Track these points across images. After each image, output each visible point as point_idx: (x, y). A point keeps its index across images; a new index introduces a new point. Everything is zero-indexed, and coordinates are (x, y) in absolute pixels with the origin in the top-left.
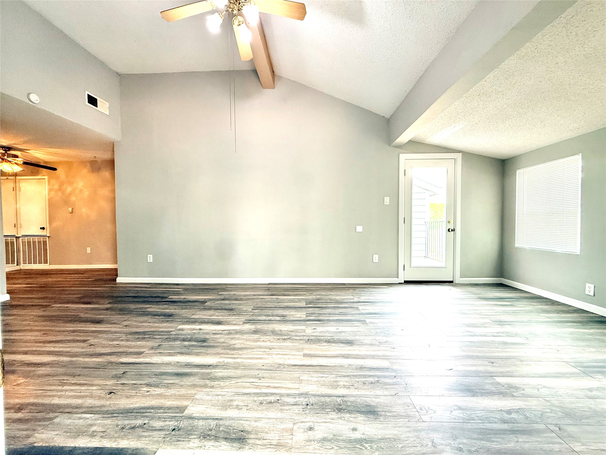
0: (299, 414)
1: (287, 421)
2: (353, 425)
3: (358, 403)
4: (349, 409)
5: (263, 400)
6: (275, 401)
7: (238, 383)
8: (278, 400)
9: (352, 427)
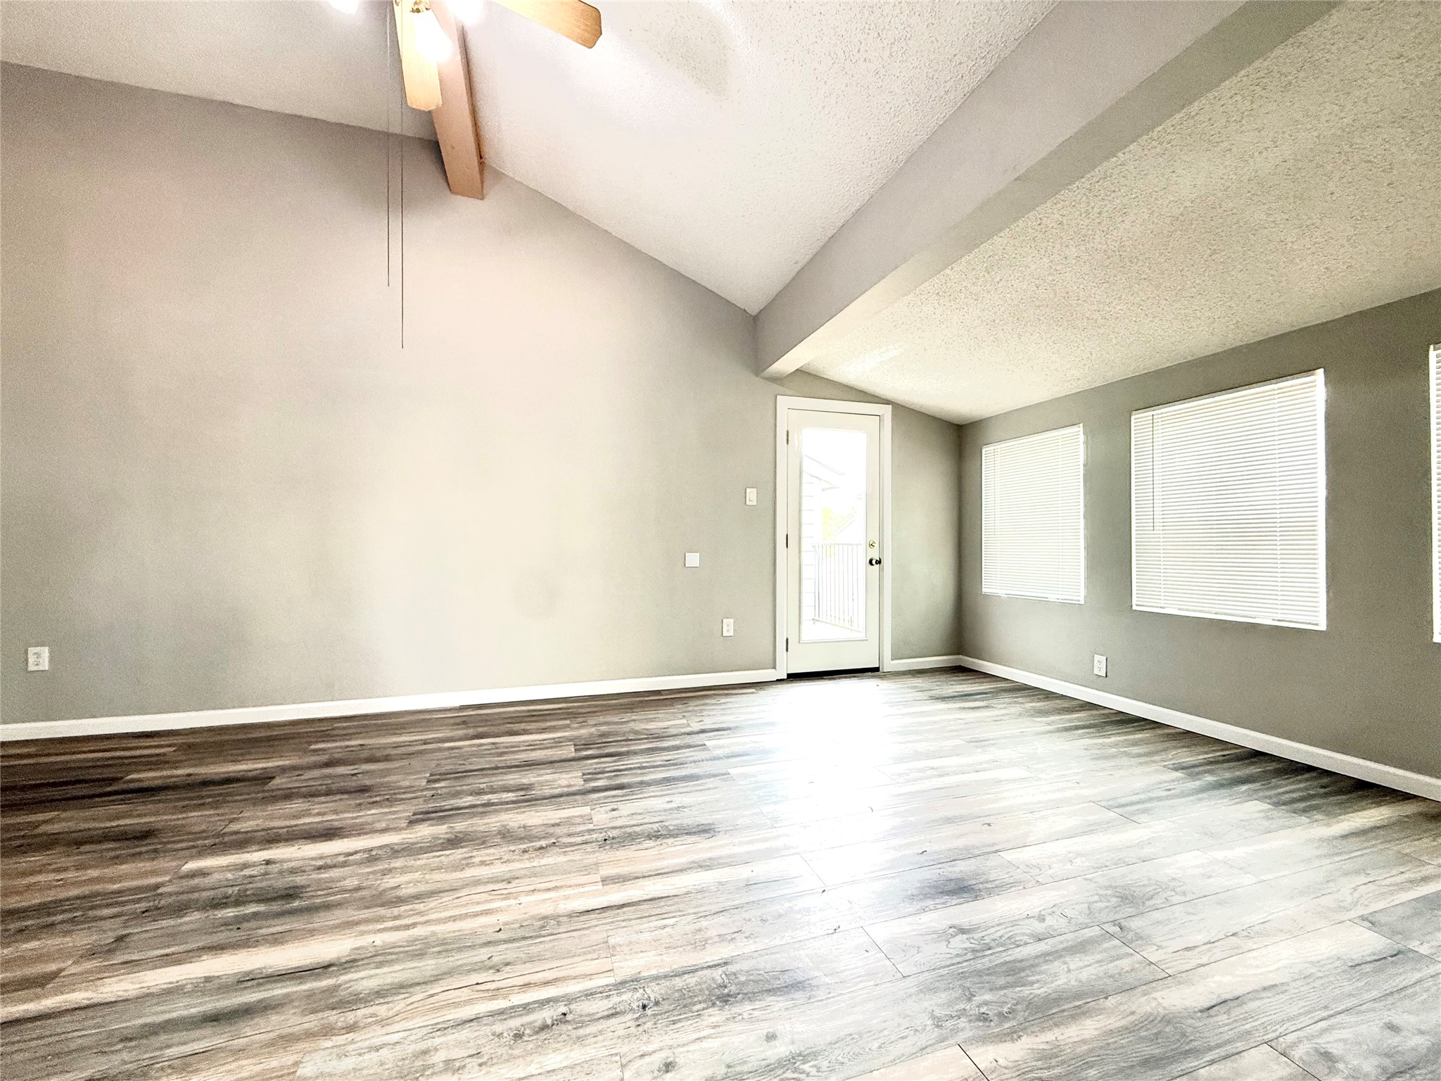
0: (629, 1036)
1: (604, 1065)
2: (765, 1028)
3: (762, 972)
4: (745, 991)
5: (522, 1026)
6: (556, 1020)
7: (432, 996)
8: (565, 1014)
9: (765, 1032)
